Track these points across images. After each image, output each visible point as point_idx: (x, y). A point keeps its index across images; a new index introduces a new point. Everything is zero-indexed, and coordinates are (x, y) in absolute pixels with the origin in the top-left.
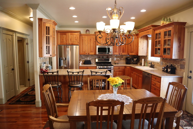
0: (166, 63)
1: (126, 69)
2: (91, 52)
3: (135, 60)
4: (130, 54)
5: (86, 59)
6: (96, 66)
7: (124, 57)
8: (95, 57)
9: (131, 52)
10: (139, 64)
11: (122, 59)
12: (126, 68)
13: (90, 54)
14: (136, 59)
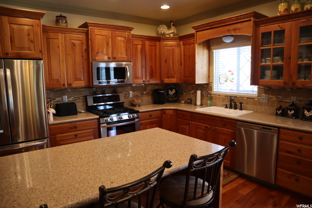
0: (280, 97)
1: (164, 116)
2: (77, 79)
3: (171, 93)
4: (166, 81)
5: (58, 99)
6: (98, 119)
7: (149, 89)
8: (84, 94)
9: (168, 77)
10: (183, 102)
11: (145, 93)
12: (165, 113)
13: (74, 85)
14: (174, 91)
